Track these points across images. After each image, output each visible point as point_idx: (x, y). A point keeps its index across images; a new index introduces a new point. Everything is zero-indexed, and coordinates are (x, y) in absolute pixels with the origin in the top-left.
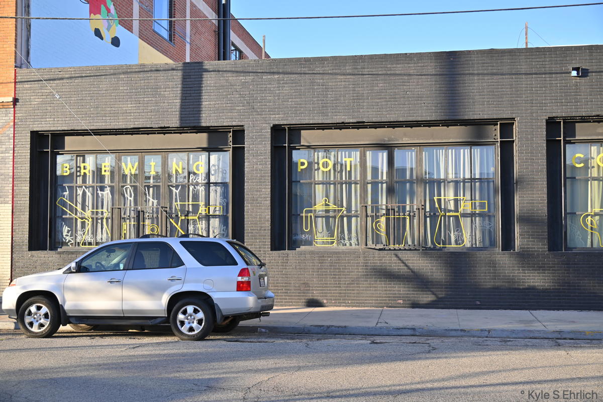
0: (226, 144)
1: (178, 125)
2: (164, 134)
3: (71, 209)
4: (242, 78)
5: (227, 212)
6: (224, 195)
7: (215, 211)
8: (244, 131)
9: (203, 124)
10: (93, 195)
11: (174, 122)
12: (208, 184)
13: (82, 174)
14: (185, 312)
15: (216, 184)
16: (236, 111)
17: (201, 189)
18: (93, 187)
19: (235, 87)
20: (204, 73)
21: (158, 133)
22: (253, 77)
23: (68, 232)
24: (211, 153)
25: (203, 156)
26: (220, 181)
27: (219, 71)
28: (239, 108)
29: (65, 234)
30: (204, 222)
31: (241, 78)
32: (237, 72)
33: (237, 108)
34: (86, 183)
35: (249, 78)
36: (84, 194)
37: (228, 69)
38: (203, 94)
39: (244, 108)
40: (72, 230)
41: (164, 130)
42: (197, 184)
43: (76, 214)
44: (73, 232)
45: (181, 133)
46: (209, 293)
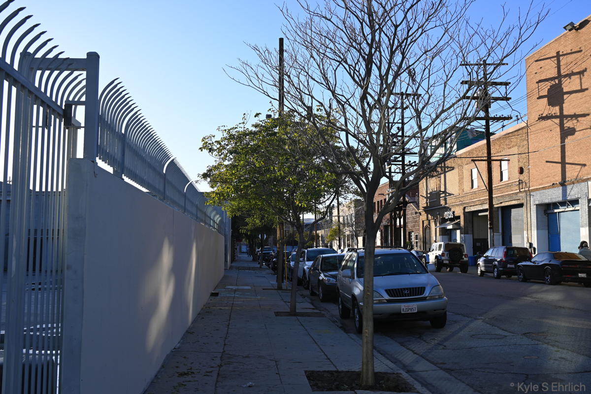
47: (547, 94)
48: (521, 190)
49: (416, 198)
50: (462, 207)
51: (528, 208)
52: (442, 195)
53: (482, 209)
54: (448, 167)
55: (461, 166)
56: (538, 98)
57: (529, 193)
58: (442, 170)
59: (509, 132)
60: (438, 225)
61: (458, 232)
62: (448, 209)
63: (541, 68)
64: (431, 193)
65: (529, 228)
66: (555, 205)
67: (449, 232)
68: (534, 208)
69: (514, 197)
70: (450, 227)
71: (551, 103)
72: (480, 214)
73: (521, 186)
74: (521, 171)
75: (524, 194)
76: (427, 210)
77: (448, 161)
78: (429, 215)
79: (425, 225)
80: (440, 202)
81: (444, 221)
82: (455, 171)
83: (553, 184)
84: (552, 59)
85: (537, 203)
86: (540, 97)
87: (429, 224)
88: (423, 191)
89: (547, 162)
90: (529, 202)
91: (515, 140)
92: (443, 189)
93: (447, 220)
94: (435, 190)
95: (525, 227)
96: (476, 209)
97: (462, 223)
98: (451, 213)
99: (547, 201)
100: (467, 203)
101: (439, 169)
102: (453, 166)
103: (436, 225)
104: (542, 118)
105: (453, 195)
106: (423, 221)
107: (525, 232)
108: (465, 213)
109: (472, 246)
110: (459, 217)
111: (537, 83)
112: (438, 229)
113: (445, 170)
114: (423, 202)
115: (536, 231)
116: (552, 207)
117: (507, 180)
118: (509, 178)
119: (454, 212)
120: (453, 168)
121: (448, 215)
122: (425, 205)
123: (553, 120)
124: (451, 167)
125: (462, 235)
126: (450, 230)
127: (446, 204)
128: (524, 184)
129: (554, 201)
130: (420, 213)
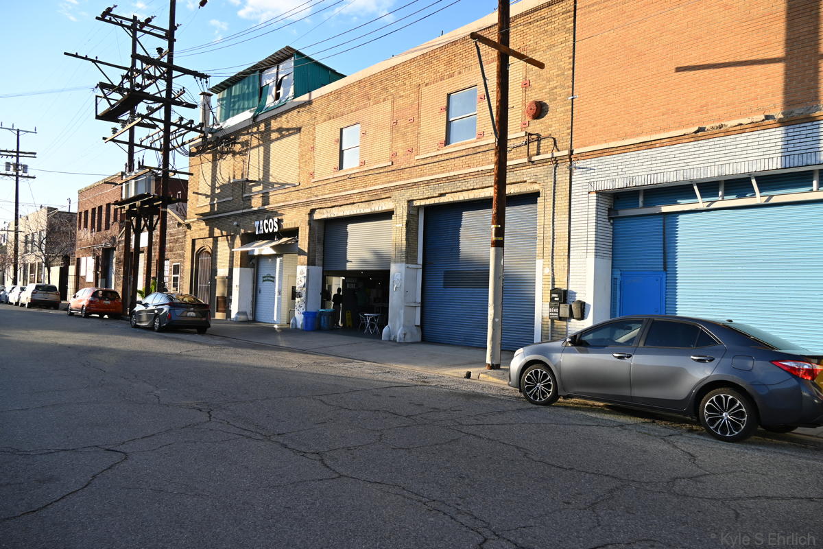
50: (305, 210)
60: (237, 246)
64: (223, 186)
67: (257, 260)
70: (264, 251)
76: (210, 219)
81: (251, 239)
87: (212, 244)
93: (260, 237)
94: (237, 179)
103: (232, 247)
108: (312, 222)
114: (199, 205)
119: (280, 222)
122: (207, 210)
124: (288, 130)
127: (266, 202)
130: (189, 226)
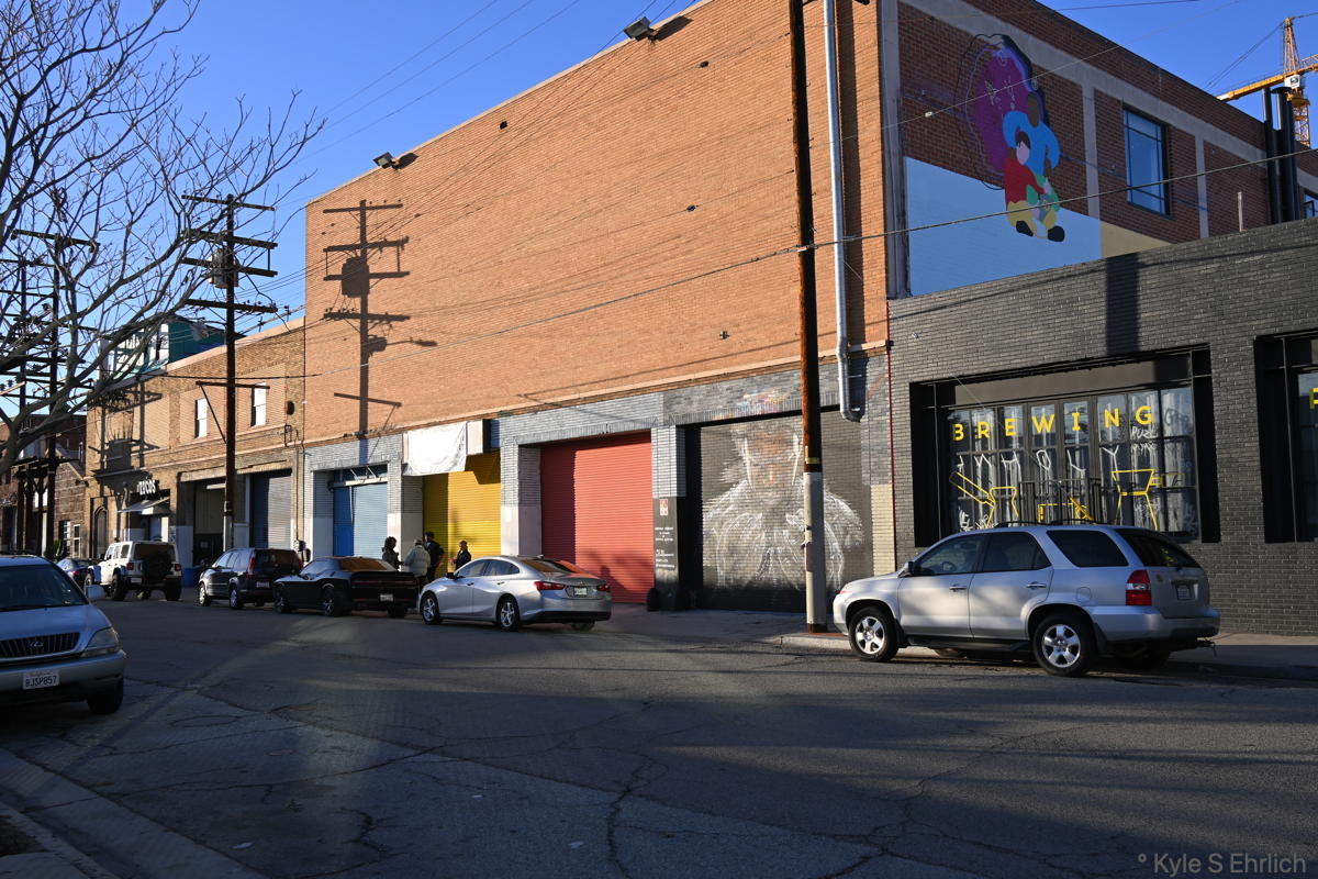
0: (1185, 375)
1: (1104, 354)
2: (1090, 368)
3: (968, 487)
4: (1203, 269)
5: (1193, 482)
6: (1187, 456)
7: (1175, 481)
8: (1209, 351)
9: (1143, 349)
10: (996, 465)
11: (1099, 349)
12: (1160, 441)
13: (980, 437)
14: (1053, 635)
15: (1174, 439)
16: (1193, 322)
17: (1152, 449)
18: (995, 454)
19: (1191, 284)
20: (1141, 270)
21: (1080, 369)
22: (1218, 265)
23: (966, 520)
24: (1163, 391)
25: (1151, 397)
26: (1180, 433)
27: (1162, 263)
28: (1199, 316)
29: (962, 523)
30: (1159, 499)
31: (1197, 269)
32: (1192, 260)
33: (1196, 317)
34: (987, 449)
35: (1212, 267)
36: (984, 465)
37: (1178, 258)
38: (1140, 302)
39: (1206, 315)
40: (970, 517)
41: (1087, 364)
42: (1144, 441)
43: (976, 494)
44: (974, 519)
45: (1114, 365)
46: (1085, 608)
47: (340, 273)
48: (289, 444)
49: (80, 452)
50: (174, 473)
51: (300, 477)
52: (134, 449)
53: (213, 476)
54: (149, 394)
55: (175, 392)
56: (325, 279)
57: (302, 449)
58: (136, 398)
59: (270, 335)
60: (124, 506)
61: (165, 521)
62: (145, 476)
63: (333, 225)
64: (110, 443)
65: (300, 514)
66: (347, 473)
67: (146, 521)
68: (310, 478)
69: (276, 456)
70: (148, 511)
71: (348, 291)
72: (209, 487)
73: (288, 436)
74: (290, 409)
75: (292, 452)
76: (100, 476)
77: (151, 382)
78: (106, 487)
79: (95, 507)
80: (129, 462)
81: (136, 499)
82: (164, 403)
83: (346, 435)
84: (353, 213)
85: (316, 468)
86: (329, 278)
87: (105, 505)
88: (94, 438)
89: (336, 395)
90: (301, 466)
91: (281, 351)
92: (136, 436)
93: (143, 497)
94: (121, 437)
95: (293, 511)
96: (201, 477)
97: (173, 504)
98: (152, 483)
99: (333, 466)
100: (185, 465)
101: (131, 397)
102: (159, 391)
103: (119, 507)
104: (331, 316)
105: (158, 448)
106: (92, 500)
107: (293, 521)
108: (180, 485)
109: (192, 549)
110: (167, 493)
111: (325, 250)
112: (123, 515)
113: (142, 398)
114: (93, 461)
115: (312, 520)
116: (341, 475)
117: (263, 423)
118: (267, 421)
119: (157, 483)
120: (159, 396)
121: (144, 487)
122: (98, 467)
123: (350, 320)
124: (155, 394)
125: (173, 527)
126: (149, 517)
127: (142, 465)
128: (294, 433)
129: (345, 465)
130: (86, 483)
